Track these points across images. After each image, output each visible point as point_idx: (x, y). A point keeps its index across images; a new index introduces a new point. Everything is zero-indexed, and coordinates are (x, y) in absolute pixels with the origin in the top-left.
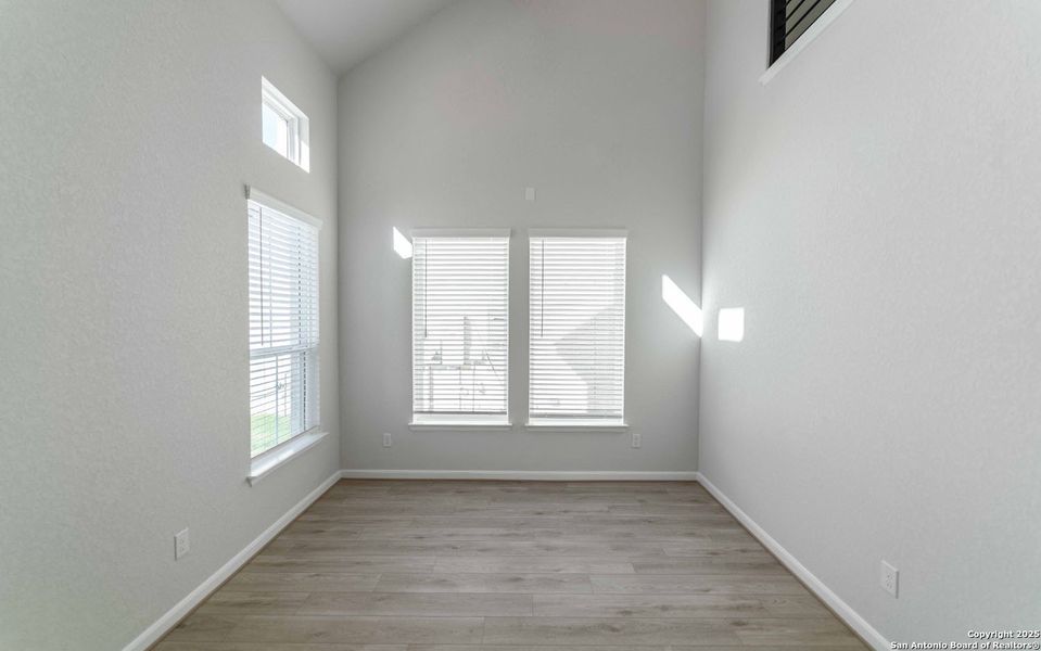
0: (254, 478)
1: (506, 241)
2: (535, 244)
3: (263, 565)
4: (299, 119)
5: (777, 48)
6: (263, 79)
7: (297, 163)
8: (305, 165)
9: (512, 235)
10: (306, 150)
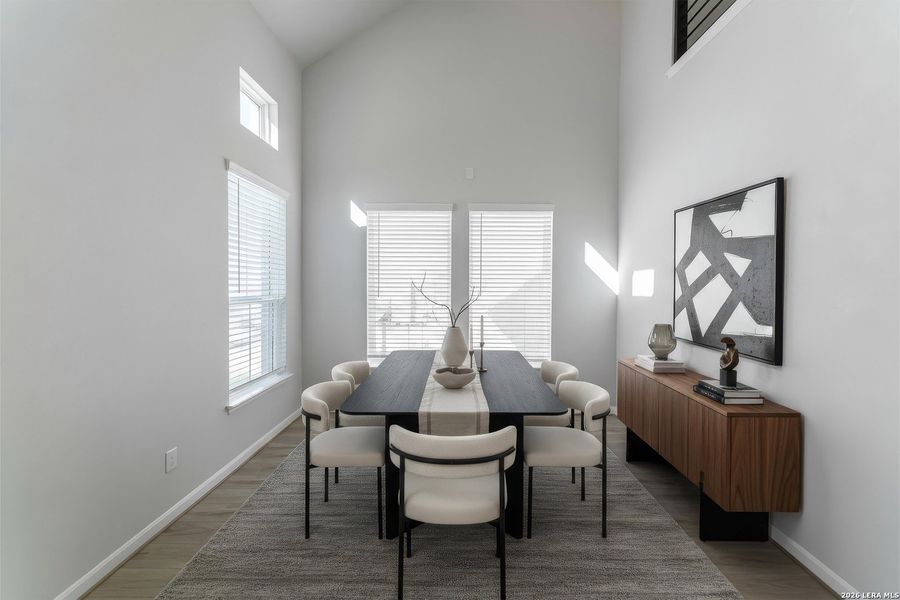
0: (232, 408)
1: (449, 214)
2: (475, 216)
3: (239, 482)
4: (269, 104)
5: (681, 47)
6: (241, 69)
7: (267, 141)
8: (274, 143)
9: (455, 208)
10: (275, 130)
